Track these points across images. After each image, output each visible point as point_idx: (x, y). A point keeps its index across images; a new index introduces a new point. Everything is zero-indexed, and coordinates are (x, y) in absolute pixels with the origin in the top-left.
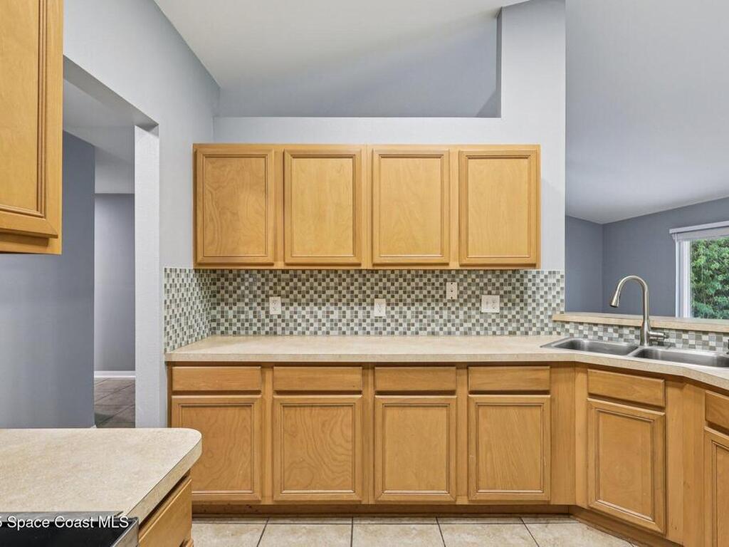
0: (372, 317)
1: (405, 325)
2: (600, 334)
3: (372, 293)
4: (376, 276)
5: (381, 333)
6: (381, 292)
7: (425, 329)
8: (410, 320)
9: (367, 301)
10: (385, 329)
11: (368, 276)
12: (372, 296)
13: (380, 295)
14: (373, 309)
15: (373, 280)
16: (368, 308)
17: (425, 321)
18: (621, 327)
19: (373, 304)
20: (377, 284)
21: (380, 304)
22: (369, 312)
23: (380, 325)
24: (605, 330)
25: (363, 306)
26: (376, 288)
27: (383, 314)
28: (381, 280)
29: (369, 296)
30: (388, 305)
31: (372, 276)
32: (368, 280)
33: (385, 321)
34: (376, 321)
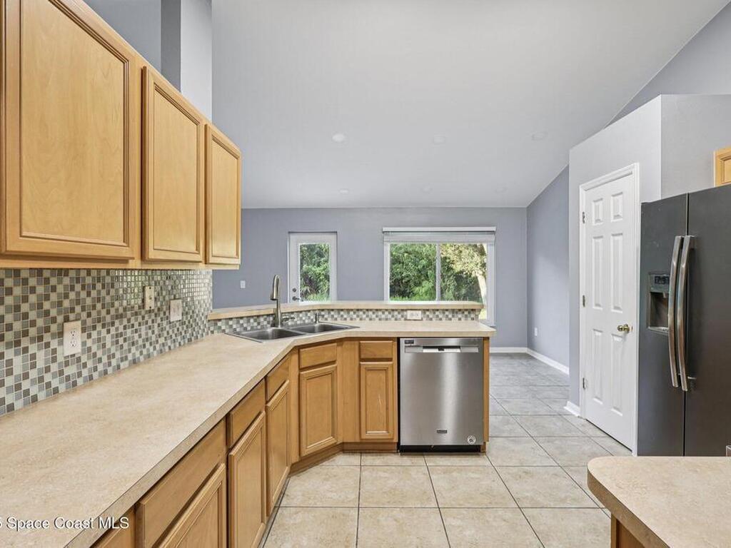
0: (60, 359)
1: (105, 360)
2: (245, 325)
3: (59, 313)
4: (66, 281)
5: (75, 384)
6: (72, 310)
7: (126, 358)
8: (109, 349)
9: (51, 331)
10: (80, 375)
11: (53, 281)
12: (60, 319)
13: (72, 316)
14: (61, 343)
15: (60, 289)
16: (54, 344)
17: (126, 346)
18: (258, 316)
19: (61, 334)
20: (66, 296)
21: (73, 331)
22: (54, 351)
23: (71, 370)
24: (249, 321)
25: (45, 341)
26: (66, 304)
27: (77, 350)
28: (72, 288)
29: (54, 320)
30: (83, 330)
31: (60, 282)
32: (54, 289)
33: (79, 359)
34: (67, 364)
